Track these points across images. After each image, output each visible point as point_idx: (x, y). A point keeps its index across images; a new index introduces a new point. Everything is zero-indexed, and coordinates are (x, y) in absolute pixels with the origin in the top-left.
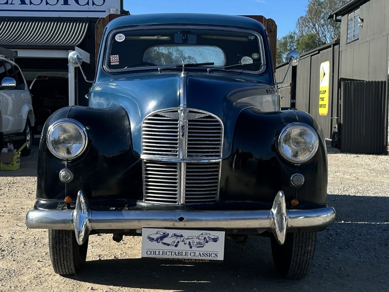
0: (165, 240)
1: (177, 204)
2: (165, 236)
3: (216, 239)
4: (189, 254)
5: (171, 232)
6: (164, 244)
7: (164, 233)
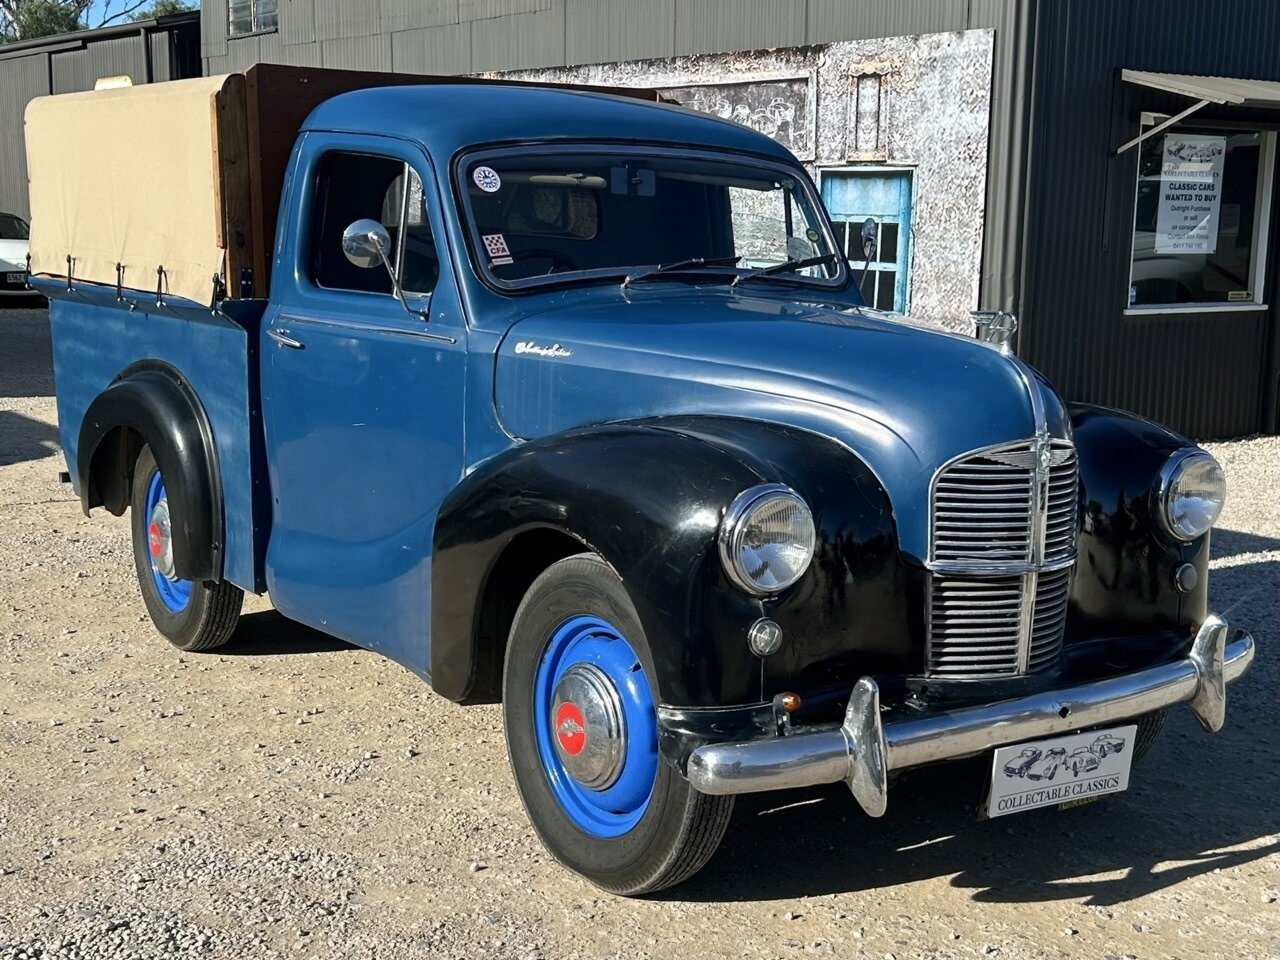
0: (1036, 769)
1: (1015, 673)
2: (1036, 756)
3: (1120, 744)
4: (1071, 791)
5: (1044, 747)
6: (1032, 777)
7: (1034, 753)
